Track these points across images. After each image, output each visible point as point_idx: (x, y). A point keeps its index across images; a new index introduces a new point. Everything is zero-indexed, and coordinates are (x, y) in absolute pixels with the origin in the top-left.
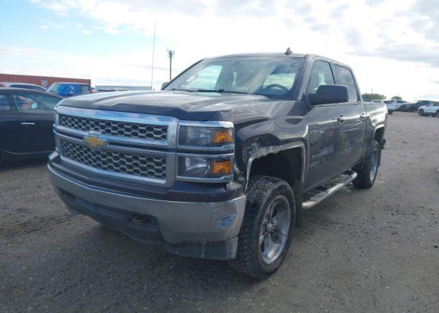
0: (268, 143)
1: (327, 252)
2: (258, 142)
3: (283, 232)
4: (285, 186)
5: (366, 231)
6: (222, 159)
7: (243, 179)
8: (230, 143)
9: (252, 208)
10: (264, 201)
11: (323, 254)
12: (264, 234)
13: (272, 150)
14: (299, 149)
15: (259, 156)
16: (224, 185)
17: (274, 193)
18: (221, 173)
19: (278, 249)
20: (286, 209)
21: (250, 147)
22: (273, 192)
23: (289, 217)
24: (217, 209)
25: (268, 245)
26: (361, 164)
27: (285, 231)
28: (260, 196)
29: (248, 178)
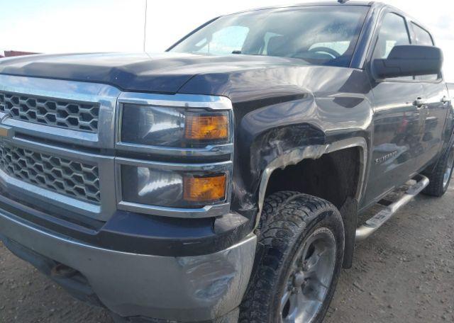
0: (302, 140)
1: (389, 307)
2: (283, 138)
3: (322, 281)
4: (330, 213)
5: (445, 269)
6: (207, 172)
7: (251, 207)
8: (224, 140)
9: (268, 257)
10: (291, 243)
11: (382, 311)
12: (289, 289)
13: (310, 152)
14: (356, 151)
15: (285, 164)
16: (210, 221)
17: (310, 226)
18: (205, 199)
19: (313, 308)
20: (329, 246)
21: (267, 148)
22: (308, 225)
23: (334, 259)
24: (194, 269)
25: (296, 305)
26: (433, 165)
27: (325, 280)
28: (285, 233)
29: (261, 205)
